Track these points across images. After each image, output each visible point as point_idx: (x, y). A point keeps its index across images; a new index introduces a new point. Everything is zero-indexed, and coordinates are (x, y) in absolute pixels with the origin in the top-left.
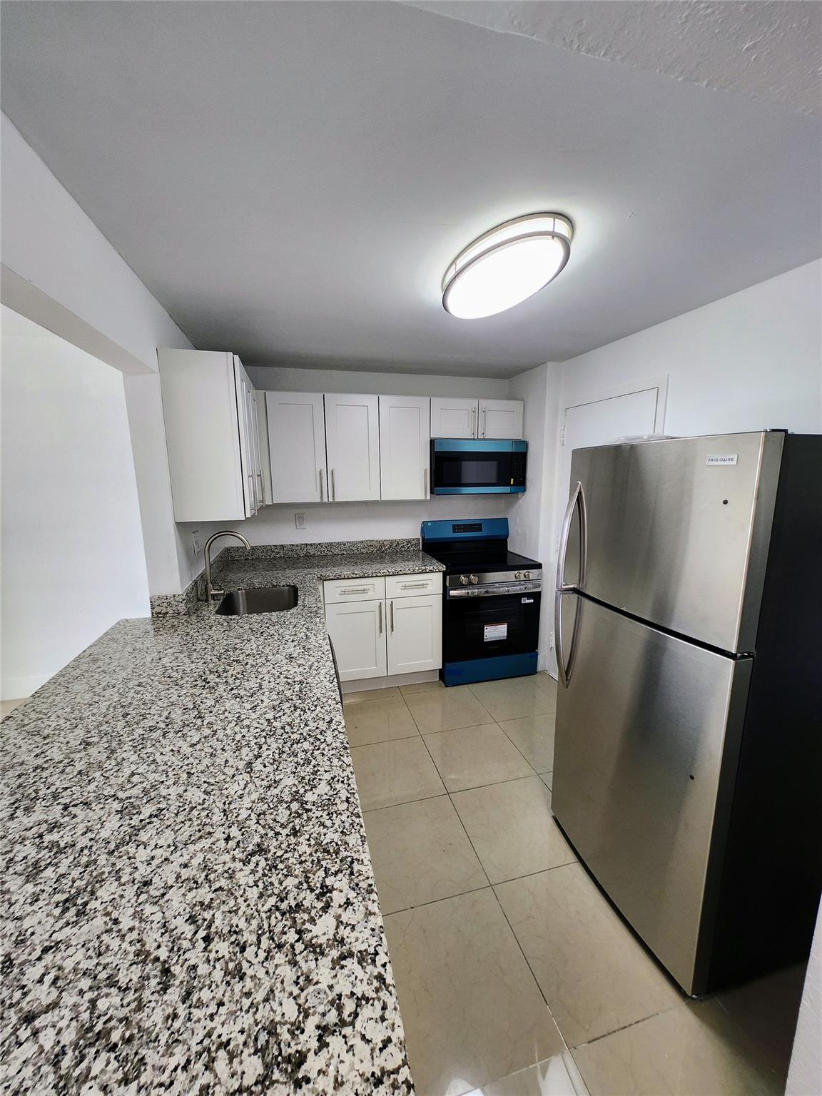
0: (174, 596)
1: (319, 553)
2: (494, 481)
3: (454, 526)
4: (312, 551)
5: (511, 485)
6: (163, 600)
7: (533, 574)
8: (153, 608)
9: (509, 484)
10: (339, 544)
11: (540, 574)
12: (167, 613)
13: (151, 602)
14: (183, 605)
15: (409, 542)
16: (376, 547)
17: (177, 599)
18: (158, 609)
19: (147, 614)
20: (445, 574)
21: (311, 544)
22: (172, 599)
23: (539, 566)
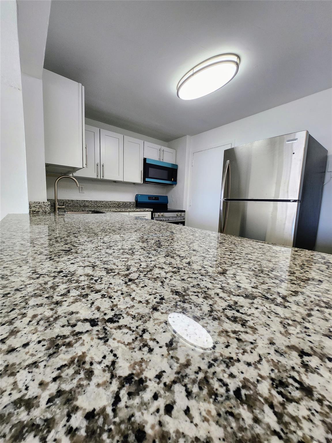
0: (44, 202)
1: (91, 205)
2: (167, 179)
3: (149, 197)
4: (87, 204)
5: (172, 181)
6: (37, 204)
7: (183, 214)
8: (30, 207)
9: (171, 181)
10: (100, 202)
11: (185, 215)
12: (39, 211)
13: (30, 204)
14: (48, 208)
15: (130, 203)
16: (117, 204)
17: (45, 204)
18: (33, 209)
19: (27, 211)
20: (152, 213)
21: (87, 201)
22: (42, 204)
23: (184, 211)
